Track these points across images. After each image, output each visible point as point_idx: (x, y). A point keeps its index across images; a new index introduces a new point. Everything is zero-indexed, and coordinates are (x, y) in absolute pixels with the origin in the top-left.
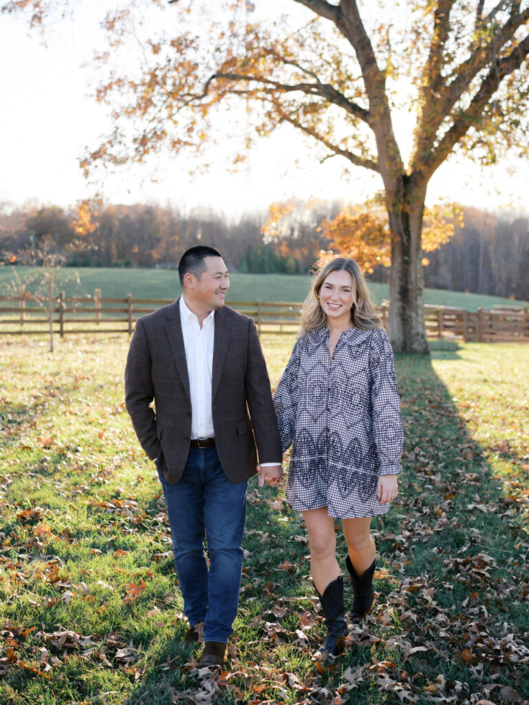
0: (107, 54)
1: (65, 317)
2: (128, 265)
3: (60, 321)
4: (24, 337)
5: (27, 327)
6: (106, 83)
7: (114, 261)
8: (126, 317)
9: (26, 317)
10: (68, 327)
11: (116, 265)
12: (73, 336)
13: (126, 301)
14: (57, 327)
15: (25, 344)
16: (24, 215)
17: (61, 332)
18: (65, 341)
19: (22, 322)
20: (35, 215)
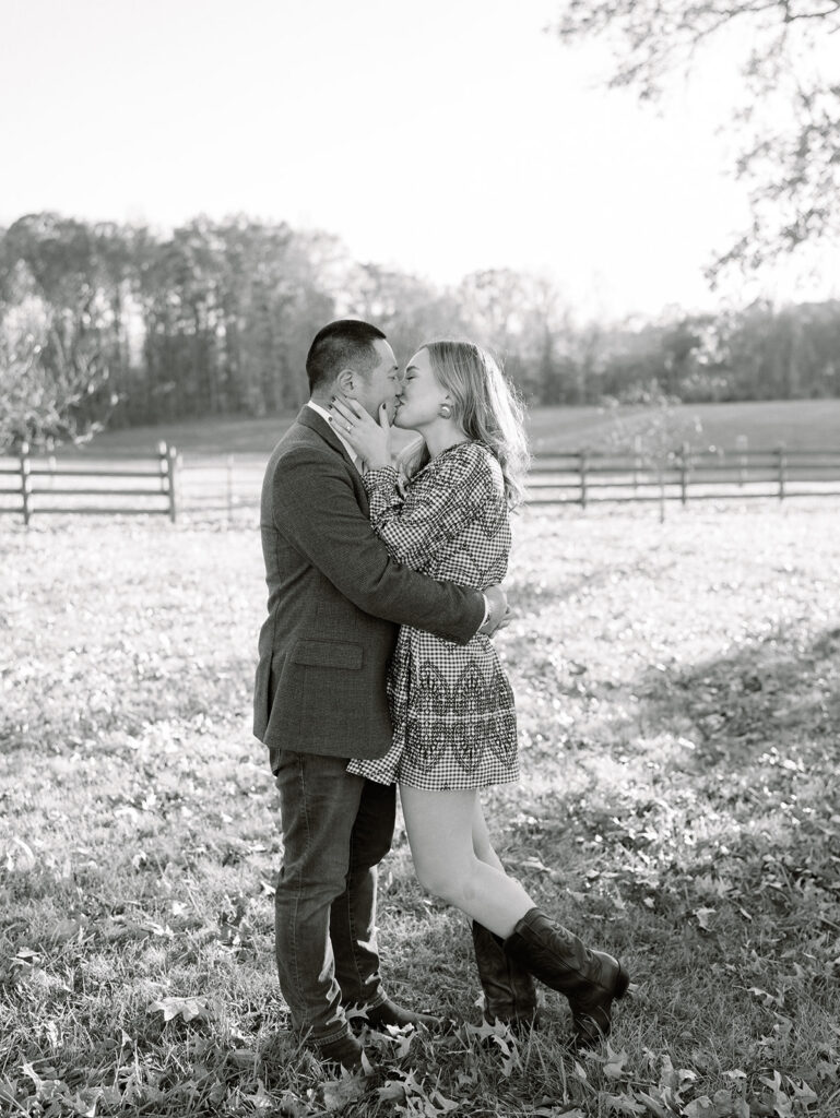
0: (749, 111)
1: (688, 478)
2: (815, 395)
3: (682, 484)
4: (633, 505)
5: (642, 492)
6: (749, 151)
7: (795, 390)
8: (775, 474)
9: (641, 478)
10: (692, 490)
11: (798, 397)
12: (697, 504)
13: (777, 453)
14: (676, 491)
15: (631, 515)
16: (660, 329)
17: (683, 499)
18: (687, 510)
19: (635, 485)
20: (674, 329)
